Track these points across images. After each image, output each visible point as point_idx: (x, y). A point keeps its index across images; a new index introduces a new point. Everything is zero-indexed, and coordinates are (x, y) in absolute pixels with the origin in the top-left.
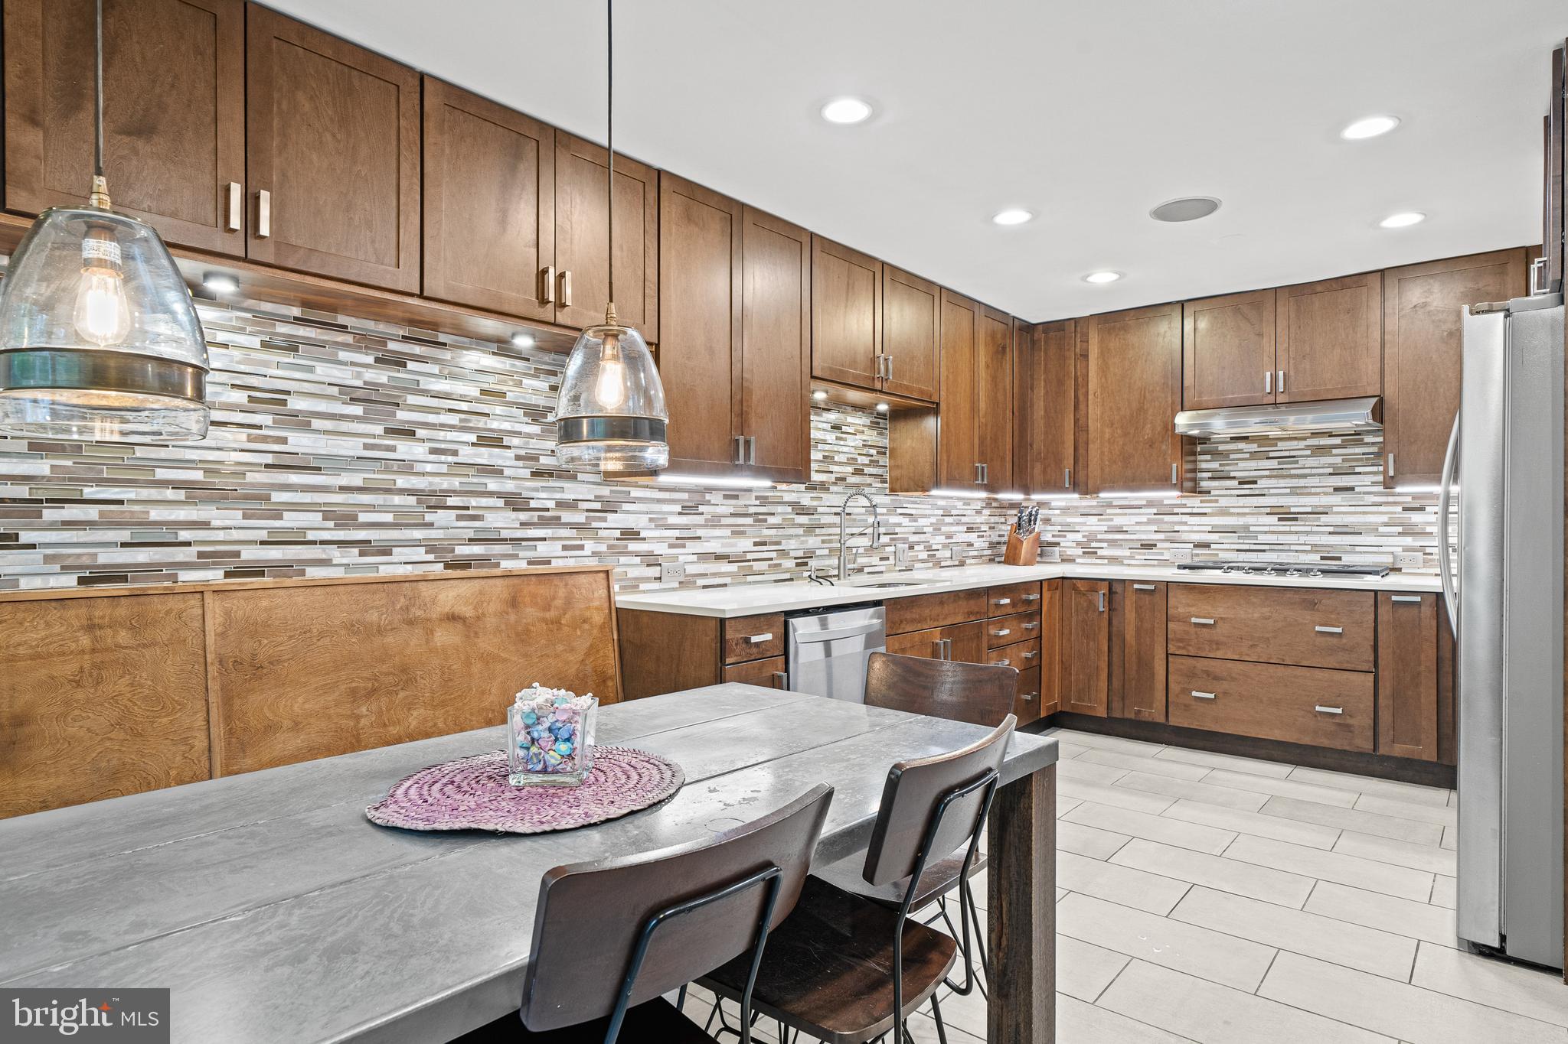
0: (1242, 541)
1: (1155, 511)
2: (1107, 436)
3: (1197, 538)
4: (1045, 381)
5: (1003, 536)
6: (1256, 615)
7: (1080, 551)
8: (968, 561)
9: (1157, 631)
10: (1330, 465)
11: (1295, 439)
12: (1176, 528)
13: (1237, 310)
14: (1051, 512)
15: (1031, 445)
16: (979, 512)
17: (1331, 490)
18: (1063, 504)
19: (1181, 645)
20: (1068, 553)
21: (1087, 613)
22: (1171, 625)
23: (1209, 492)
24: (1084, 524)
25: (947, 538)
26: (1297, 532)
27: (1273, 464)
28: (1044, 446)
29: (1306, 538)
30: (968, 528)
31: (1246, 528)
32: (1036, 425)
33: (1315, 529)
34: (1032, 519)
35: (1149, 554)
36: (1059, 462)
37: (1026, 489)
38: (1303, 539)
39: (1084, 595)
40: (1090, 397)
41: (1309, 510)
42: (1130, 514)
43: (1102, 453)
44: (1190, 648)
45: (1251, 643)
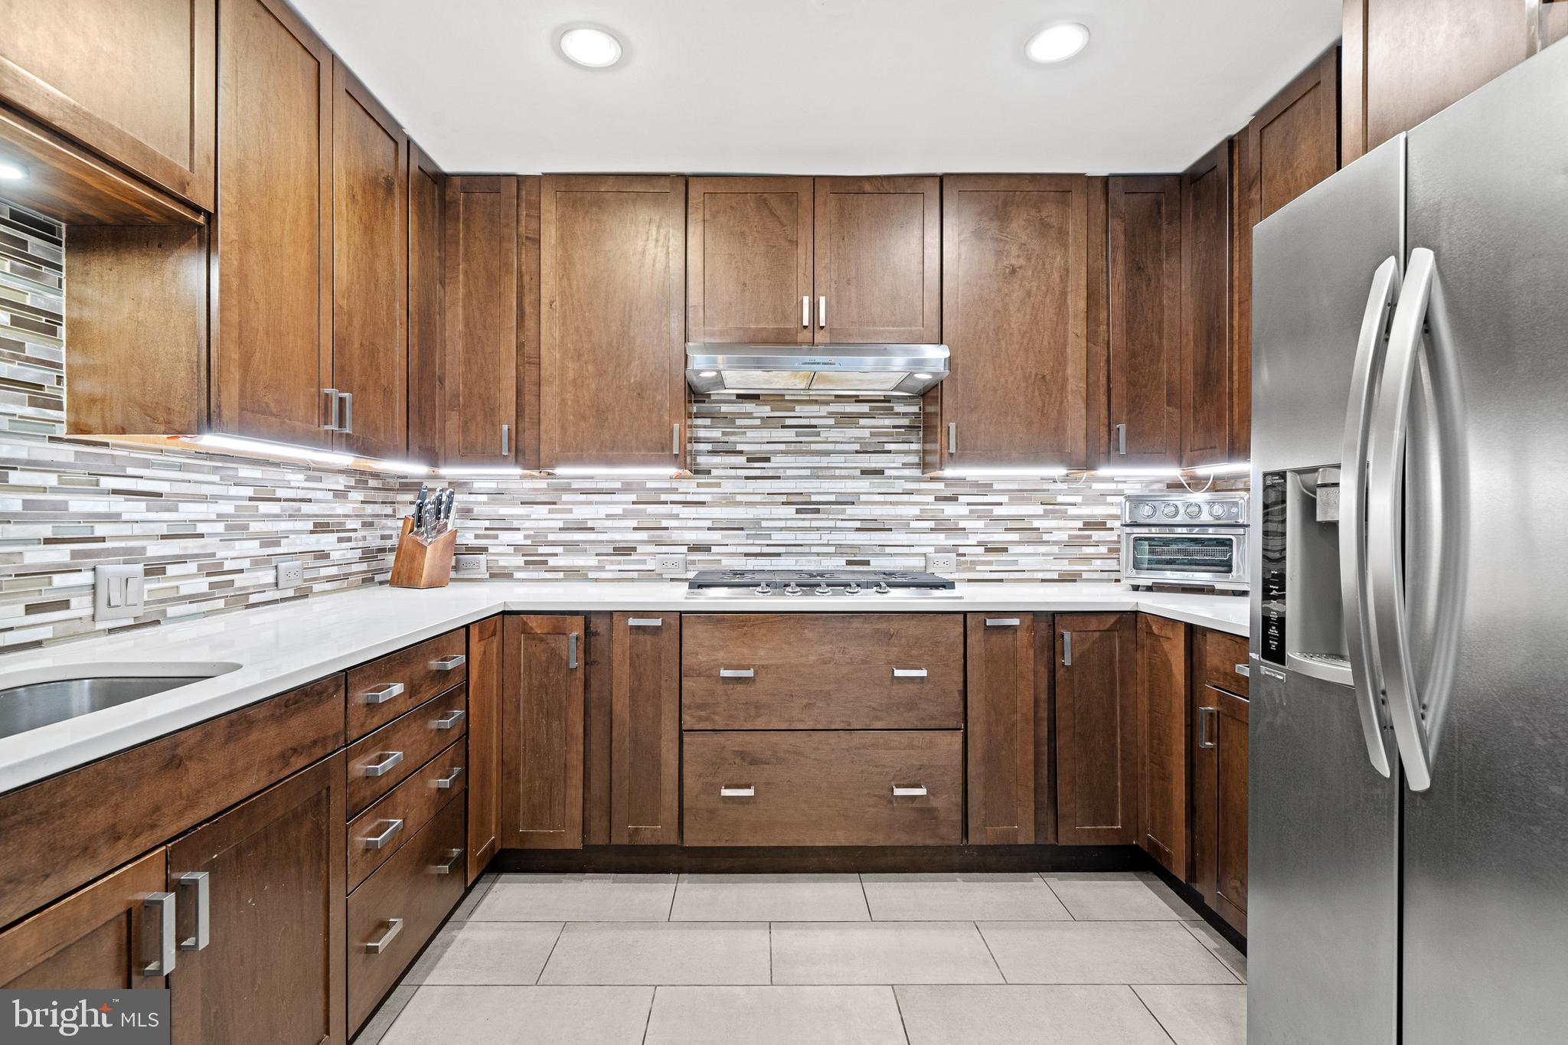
0: (751, 542)
1: (633, 497)
2: (571, 374)
3: (692, 537)
4: (466, 273)
5: (390, 537)
6: (812, 658)
7: (520, 561)
8: (317, 587)
9: (665, 694)
10: (857, 440)
11: (816, 402)
12: (664, 523)
13: (762, 202)
14: (473, 498)
15: (442, 381)
16: (340, 495)
17: (858, 472)
18: (492, 485)
19: (702, 713)
20: (501, 563)
21: (546, 672)
22: (687, 683)
23: (709, 472)
24: (528, 518)
25: (263, 545)
26: (818, 529)
27: (789, 435)
28: (465, 385)
29: (829, 537)
30: (316, 525)
31: (756, 523)
32: (449, 349)
33: (840, 524)
34: (442, 509)
35: (625, 562)
36: (490, 413)
37: (432, 457)
38: (826, 537)
39: (542, 640)
40: (544, 308)
41: (832, 498)
42: (597, 503)
43: (564, 401)
44: (717, 718)
45: (805, 701)
